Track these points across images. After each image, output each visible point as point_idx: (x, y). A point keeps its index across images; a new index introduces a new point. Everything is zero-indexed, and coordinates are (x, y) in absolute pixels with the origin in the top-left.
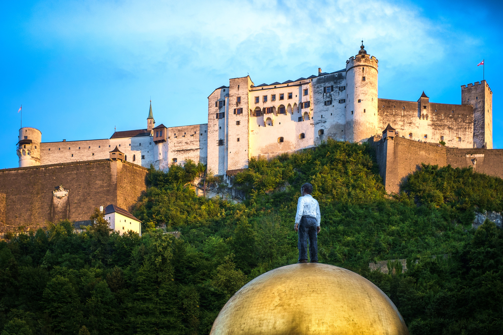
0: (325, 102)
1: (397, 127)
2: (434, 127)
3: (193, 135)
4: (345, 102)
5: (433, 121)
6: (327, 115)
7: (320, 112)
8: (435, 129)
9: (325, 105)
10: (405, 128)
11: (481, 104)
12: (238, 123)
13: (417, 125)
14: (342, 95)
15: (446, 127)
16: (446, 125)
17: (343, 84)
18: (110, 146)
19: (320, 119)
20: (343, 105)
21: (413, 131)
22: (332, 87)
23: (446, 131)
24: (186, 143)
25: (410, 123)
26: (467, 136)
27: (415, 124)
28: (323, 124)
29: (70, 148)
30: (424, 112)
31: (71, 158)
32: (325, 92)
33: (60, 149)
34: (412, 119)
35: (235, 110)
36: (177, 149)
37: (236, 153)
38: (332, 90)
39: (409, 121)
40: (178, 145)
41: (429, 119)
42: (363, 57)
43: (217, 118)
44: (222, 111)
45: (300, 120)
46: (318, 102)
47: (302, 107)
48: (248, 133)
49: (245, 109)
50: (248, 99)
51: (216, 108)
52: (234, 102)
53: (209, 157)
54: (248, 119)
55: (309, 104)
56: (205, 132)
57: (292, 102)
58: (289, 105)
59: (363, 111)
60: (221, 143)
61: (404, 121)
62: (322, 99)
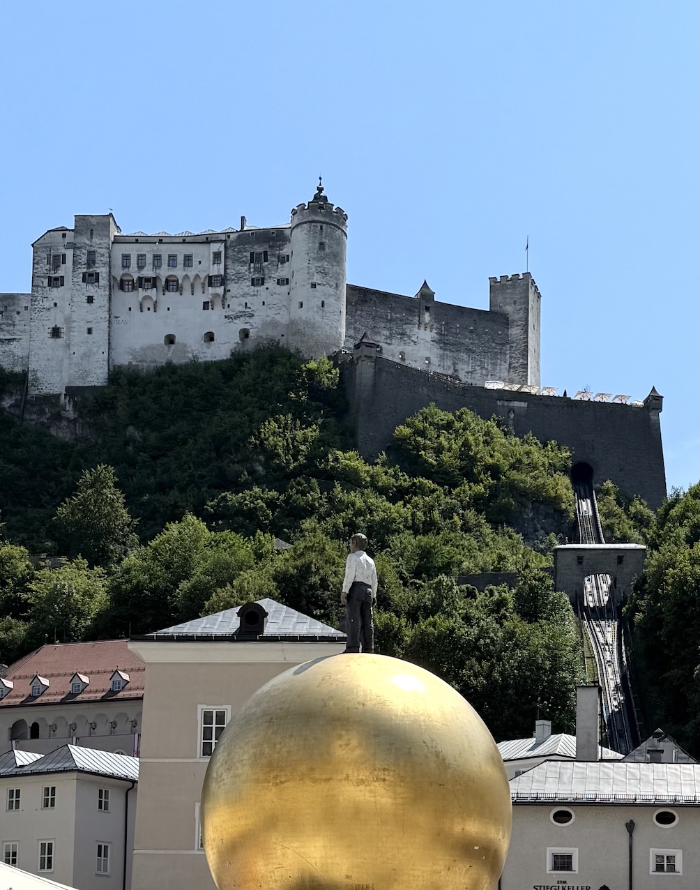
0: (253, 279)
1: (380, 339)
2: (442, 345)
3: (1, 313)
5: (439, 334)
6: (254, 303)
7: (243, 296)
8: (444, 350)
10: (394, 342)
11: (522, 314)
12: (90, 300)
13: (414, 338)
14: (283, 271)
15: (463, 348)
16: (462, 345)
17: (285, 251)
19: (242, 309)
20: (285, 288)
21: (408, 349)
22: (265, 253)
23: (464, 356)
25: (403, 334)
26: (498, 368)
27: (409, 337)
28: (248, 320)
30: (427, 317)
32: (252, 261)
34: (404, 326)
35: (84, 274)
37: (87, 356)
38: (266, 260)
39: (401, 331)
41: (434, 331)
42: (321, 207)
43: (49, 285)
44: (60, 273)
45: (206, 306)
46: (239, 277)
47: (210, 285)
48: (109, 321)
49: (105, 275)
50: (110, 257)
51: (48, 267)
52: (84, 259)
53: (32, 358)
54: (110, 294)
55: (223, 280)
56: (26, 308)
57: (191, 273)
58: (186, 277)
59: (321, 305)
60: (56, 333)
61: (390, 329)
62: (247, 273)
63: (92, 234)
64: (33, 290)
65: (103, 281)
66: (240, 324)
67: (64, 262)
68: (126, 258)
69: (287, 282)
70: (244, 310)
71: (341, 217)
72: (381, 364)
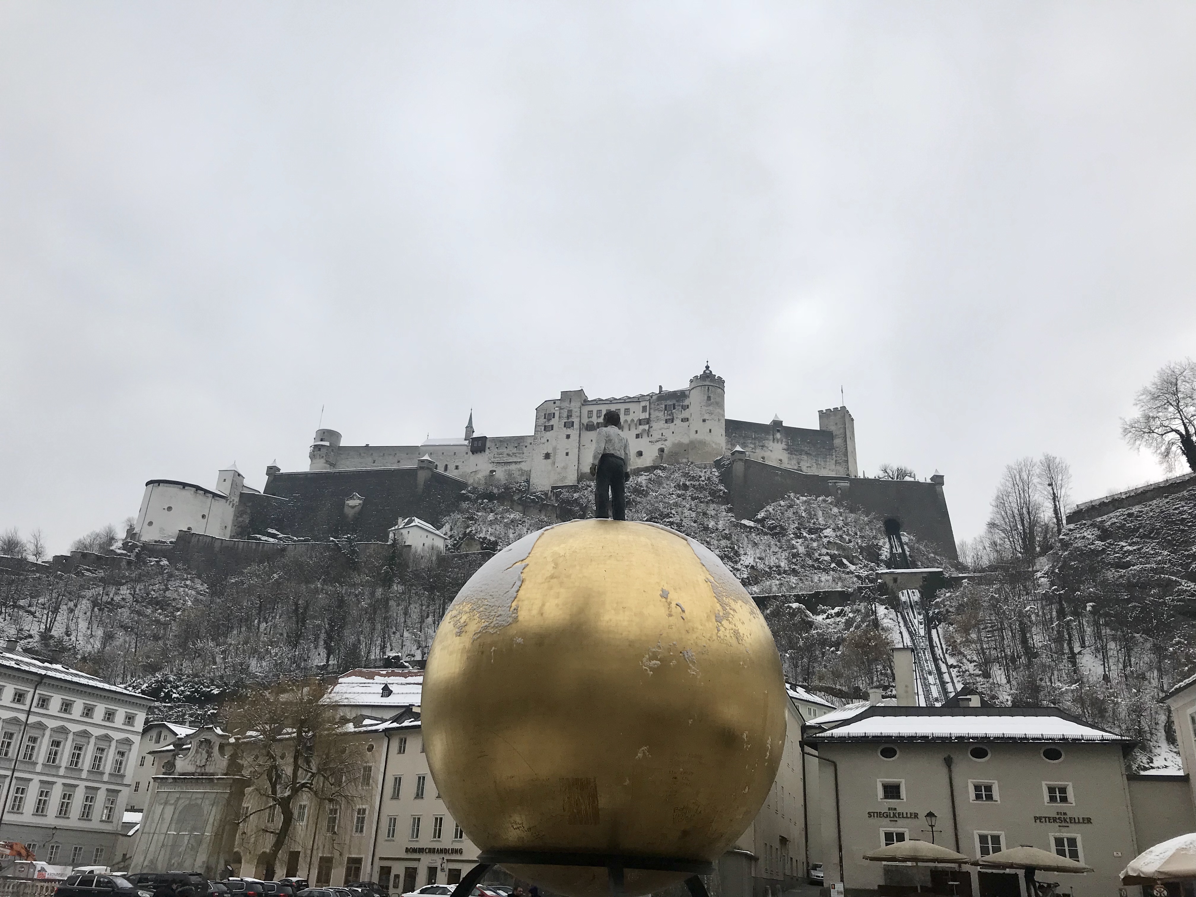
0: (666, 420)
1: (748, 451)
2: (789, 452)
3: (516, 447)
4: (688, 421)
5: (787, 445)
6: (667, 433)
7: (660, 429)
8: (791, 454)
9: (666, 422)
10: (757, 451)
11: (842, 431)
12: (568, 437)
13: (770, 448)
14: (685, 414)
15: (803, 453)
16: (803, 450)
17: (686, 403)
18: (419, 454)
19: (660, 437)
20: (687, 423)
21: (767, 454)
22: (674, 405)
23: (805, 457)
24: (507, 454)
25: (762, 446)
26: (828, 463)
27: (767, 448)
28: (663, 442)
29: (372, 455)
30: (778, 436)
31: (372, 464)
32: (666, 410)
33: (360, 454)
34: (764, 442)
35: (565, 423)
36: (496, 460)
37: (565, 468)
38: (674, 408)
39: (761, 444)
40: (498, 456)
41: (784, 443)
42: (708, 377)
43: (544, 430)
44: (551, 423)
45: (638, 436)
46: (658, 419)
47: (640, 424)
48: (579, 448)
49: (577, 423)
50: (581, 413)
51: (545, 420)
52: (565, 415)
53: (533, 471)
54: (580, 434)
55: (648, 421)
56: (531, 444)
57: (629, 418)
58: (626, 421)
59: (709, 431)
60: (547, 456)
61: (755, 444)
62: (663, 416)
63: (570, 401)
64: (535, 434)
65: (576, 425)
66: (659, 445)
67: (554, 417)
68: (590, 412)
69: (688, 420)
70: (661, 437)
71: (721, 382)
72: (749, 464)
